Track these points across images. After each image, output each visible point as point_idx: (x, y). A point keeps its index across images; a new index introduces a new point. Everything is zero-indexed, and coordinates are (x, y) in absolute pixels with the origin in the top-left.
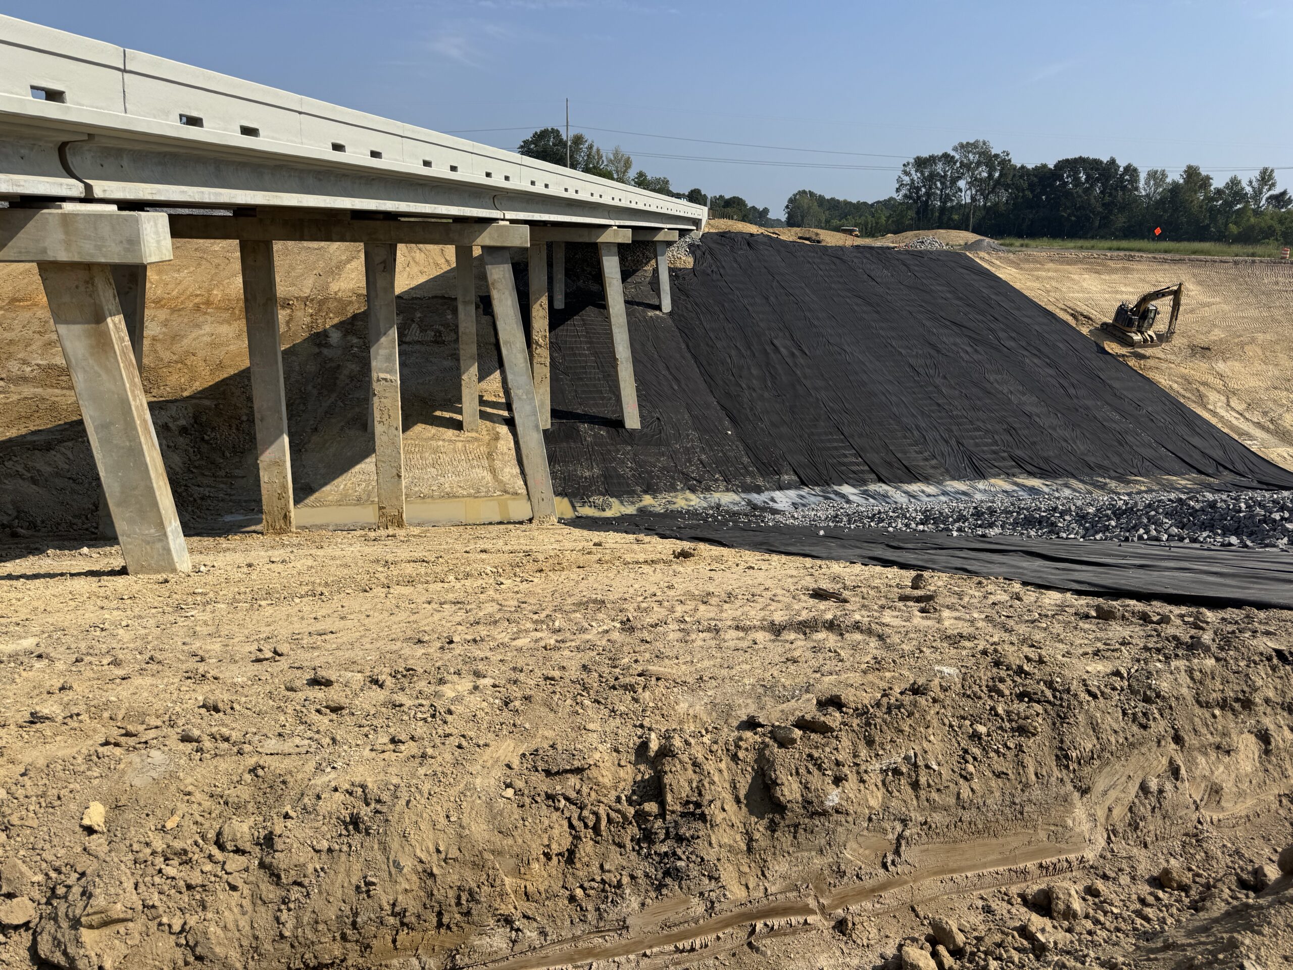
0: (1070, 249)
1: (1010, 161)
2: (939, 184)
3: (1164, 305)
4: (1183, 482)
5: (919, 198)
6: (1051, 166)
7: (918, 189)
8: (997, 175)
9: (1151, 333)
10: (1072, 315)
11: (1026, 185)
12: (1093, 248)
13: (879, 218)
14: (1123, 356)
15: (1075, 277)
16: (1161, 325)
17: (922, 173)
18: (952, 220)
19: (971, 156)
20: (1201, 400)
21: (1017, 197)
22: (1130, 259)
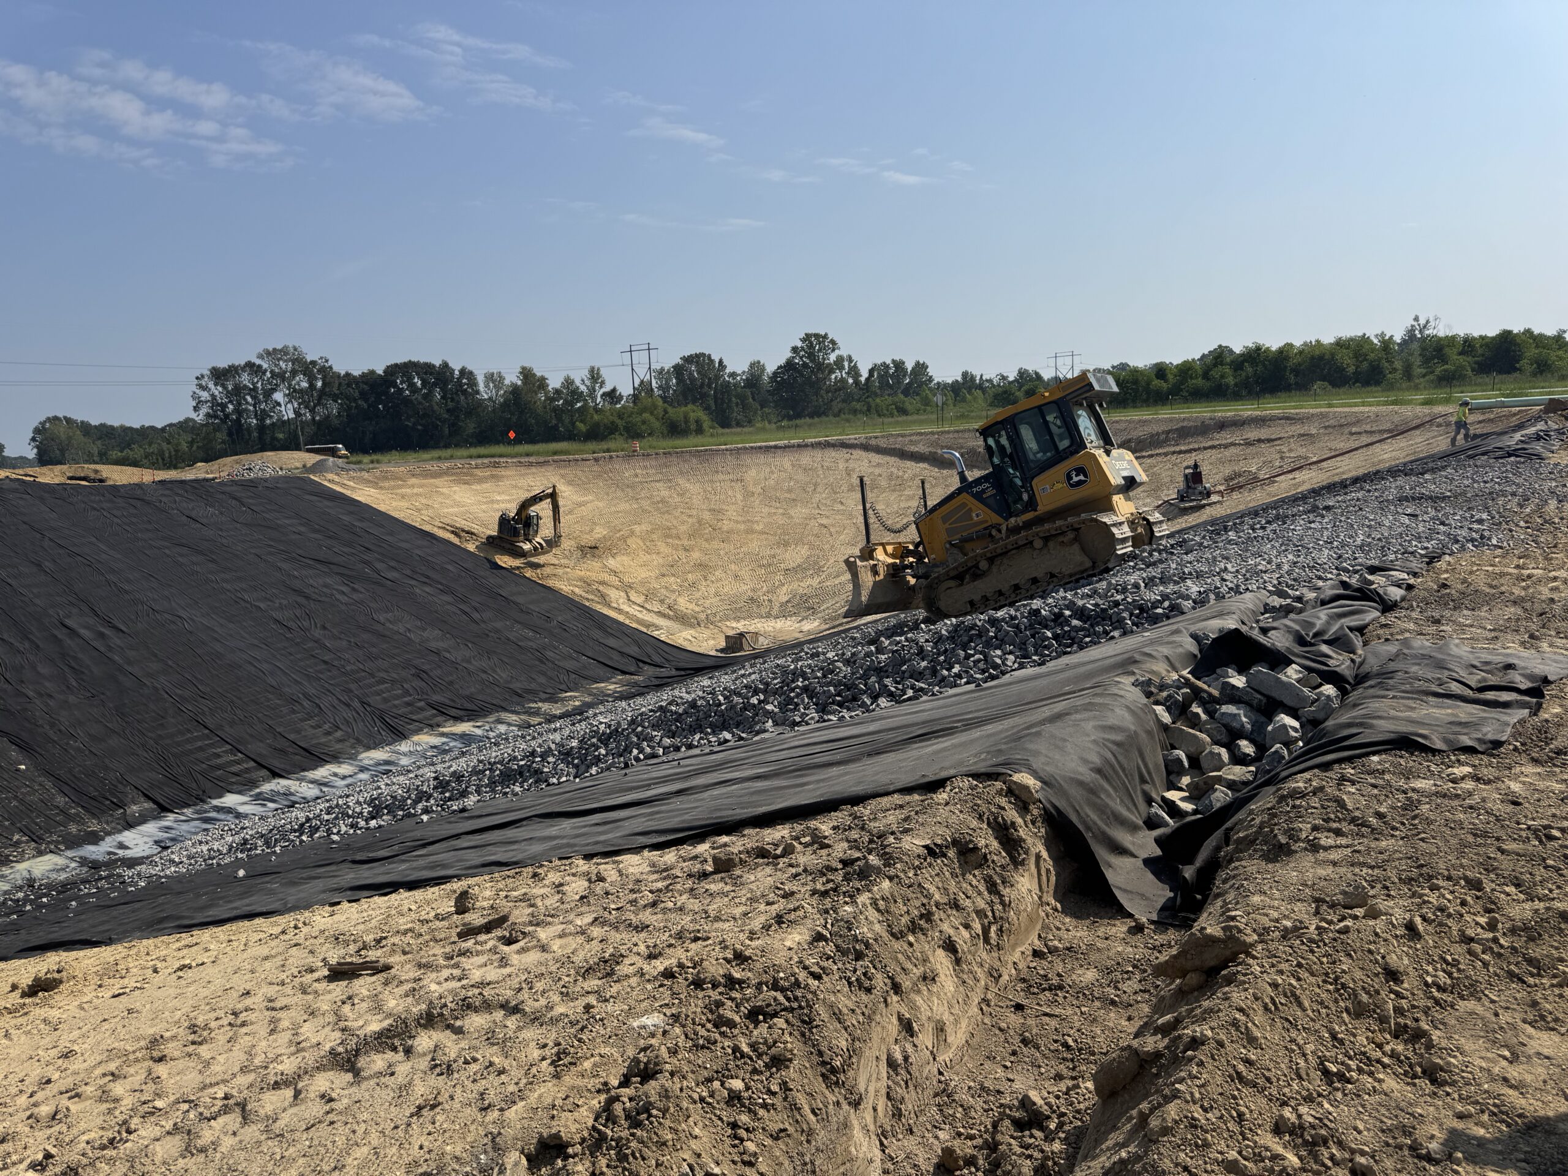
0: (428, 460)
1: (331, 367)
2: (249, 398)
3: (543, 509)
4: (612, 687)
5: (227, 416)
6: (380, 372)
7: (224, 406)
8: (319, 384)
9: (538, 539)
10: (452, 532)
11: (357, 394)
12: (452, 457)
13: (179, 444)
14: (518, 568)
15: (444, 490)
16: (546, 530)
17: (224, 386)
18: (276, 439)
19: (282, 364)
20: (604, 599)
21: (349, 408)
22: (496, 465)
